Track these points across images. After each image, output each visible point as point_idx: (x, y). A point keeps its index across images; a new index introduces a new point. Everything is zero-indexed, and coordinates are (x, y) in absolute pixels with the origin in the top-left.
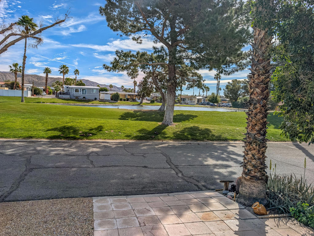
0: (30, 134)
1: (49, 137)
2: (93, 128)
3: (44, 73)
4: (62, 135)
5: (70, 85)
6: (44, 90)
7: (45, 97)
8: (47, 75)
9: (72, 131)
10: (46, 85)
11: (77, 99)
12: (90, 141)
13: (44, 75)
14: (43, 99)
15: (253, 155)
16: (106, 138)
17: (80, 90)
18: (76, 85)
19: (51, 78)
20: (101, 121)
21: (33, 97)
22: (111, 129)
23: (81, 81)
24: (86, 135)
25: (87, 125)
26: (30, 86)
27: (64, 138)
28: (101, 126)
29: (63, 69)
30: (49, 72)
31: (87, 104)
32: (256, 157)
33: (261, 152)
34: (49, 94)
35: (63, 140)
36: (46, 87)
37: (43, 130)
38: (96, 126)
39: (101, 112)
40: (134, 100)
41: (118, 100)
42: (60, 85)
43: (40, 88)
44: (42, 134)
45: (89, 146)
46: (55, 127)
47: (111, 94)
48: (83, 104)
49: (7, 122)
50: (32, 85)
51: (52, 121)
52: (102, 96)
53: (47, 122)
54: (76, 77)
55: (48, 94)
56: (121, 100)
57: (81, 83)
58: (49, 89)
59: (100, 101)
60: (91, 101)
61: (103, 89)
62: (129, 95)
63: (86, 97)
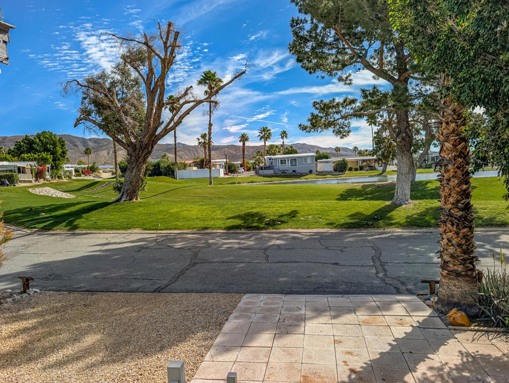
0: (206, 224)
1: (227, 227)
2: (285, 213)
3: (240, 141)
4: (243, 224)
5: (274, 154)
6: (241, 166)
7: (243, 175)
8: (244, 144)
9: (256, 218)
10: (244, 158)
11: (284, 175)
12: (277, 231)
13: (241, 144)
14: (239, 178)
15: (449, 240)
16: (298, 226)
17: (288, 160)
18: (284, 154)
19: (253, 147)
20: (298, 204)
21: (226, 176)
22: (310, 215)
23: (291, 147)
24: (272, 224)
25: (277, 210)
26: (222, 162)
27: (245, 228)
28: (296, 211)
29: (263, 133)
30: (247, 139)
31: (298, 180)
32: (454, 242)
33: (461, 235)
34: (249, 170)
35: (243, 231)
36: (244, 161)
37: (221, 219)
38: (289, 211)
39: (311, 191)
40: (372, 168)
41: (345, 171)
42: (262, 155)
43: (236, 163)
44: (220, 223)
45: (273, 238)
46: (237, 214)
47: (334, 162)
48: (293, 181)
49: (184, 211)
50: (225, 160)
51: (233, 206)
52: (321, 166)
53: (227, 209)
54: (283, 142)
55: (247, 171)
56: (351, 169)
57: (291, 150)
58: (248, 163)
59: (317, 175)
60: (304, 176)
61: (321, 156)
62: (364, 161)
63: (296, 170)
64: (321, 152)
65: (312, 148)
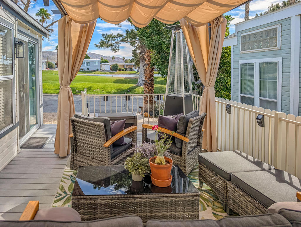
3: (56, 49)
6: (56, 64)
10: (57, 60)
11: (82, 71)
14: (55, 71)
16: (92, 94)
17: (85, 62)
20: (92, 84)
21: (47, 70)
24: (80, 92)
25: (82, 86)
26: (44, 61)
31: (90, 74)
38: (88, 87)
40: (131, 70)
41: (117, 70)
43: (52, 62)
47: (111, 65)
48: (87, 74)
50: (46, 60)
52: (104, 67)
56: (120, 70)
57: (86, 57)
59: (101, 72)
60: (94, 72)
61: (104, 61)
62: (127, 65)
63: (89, 68)
64: (104, 59)
65: (98, 56)
